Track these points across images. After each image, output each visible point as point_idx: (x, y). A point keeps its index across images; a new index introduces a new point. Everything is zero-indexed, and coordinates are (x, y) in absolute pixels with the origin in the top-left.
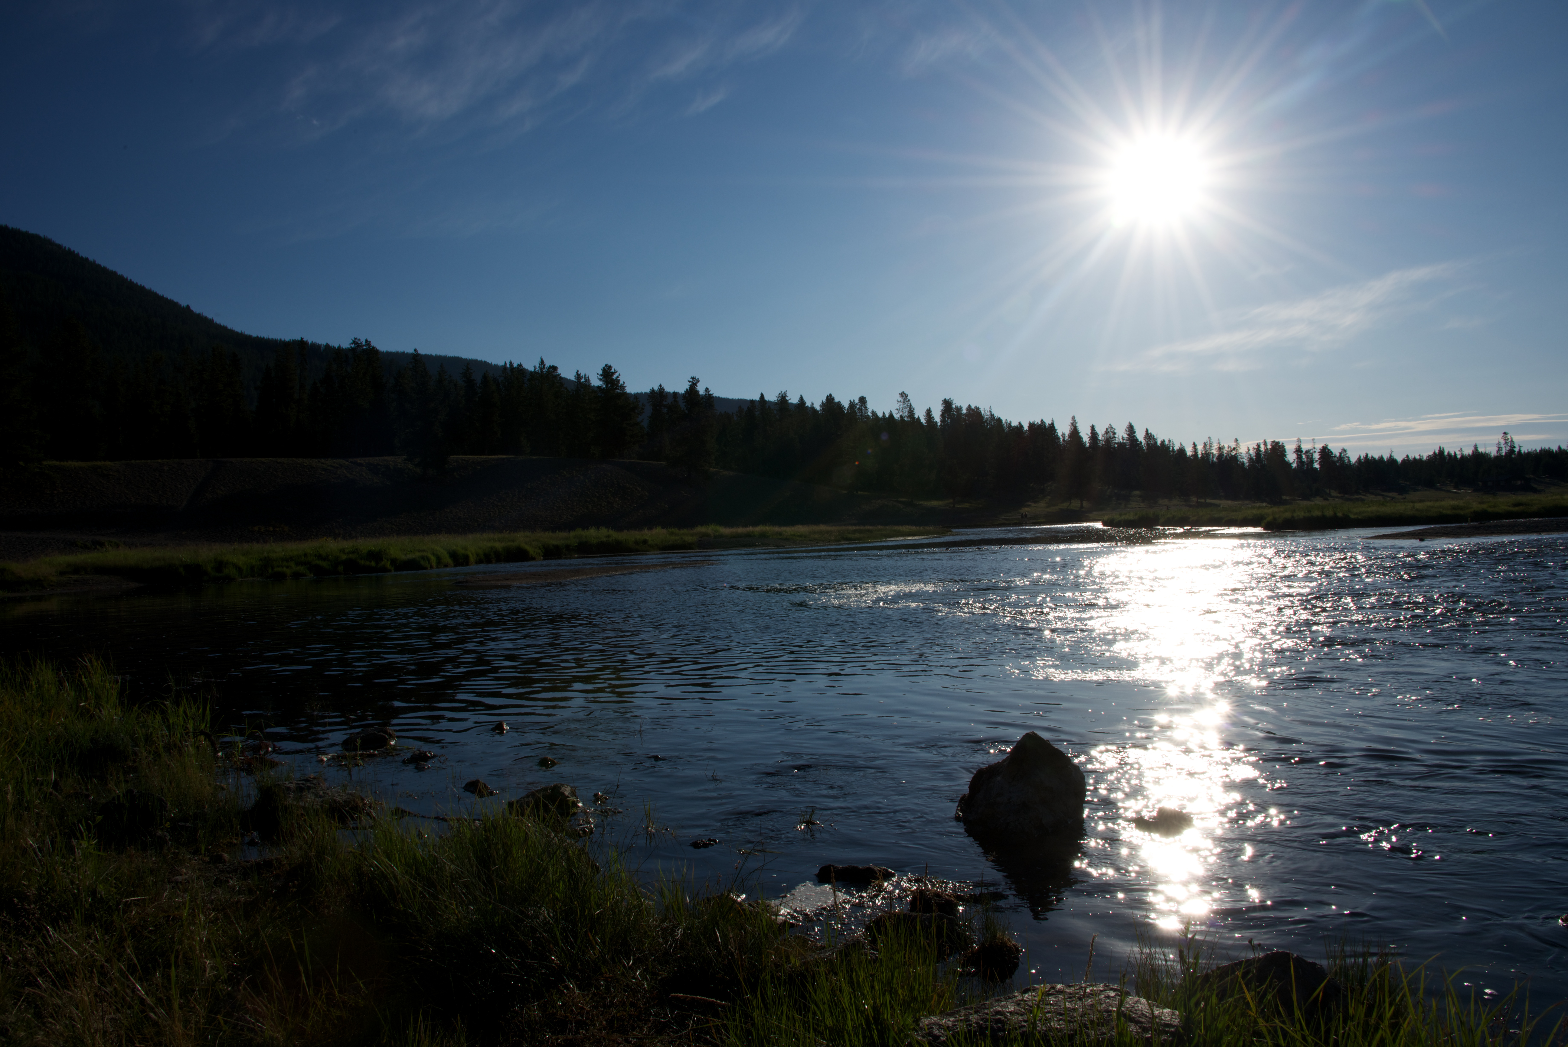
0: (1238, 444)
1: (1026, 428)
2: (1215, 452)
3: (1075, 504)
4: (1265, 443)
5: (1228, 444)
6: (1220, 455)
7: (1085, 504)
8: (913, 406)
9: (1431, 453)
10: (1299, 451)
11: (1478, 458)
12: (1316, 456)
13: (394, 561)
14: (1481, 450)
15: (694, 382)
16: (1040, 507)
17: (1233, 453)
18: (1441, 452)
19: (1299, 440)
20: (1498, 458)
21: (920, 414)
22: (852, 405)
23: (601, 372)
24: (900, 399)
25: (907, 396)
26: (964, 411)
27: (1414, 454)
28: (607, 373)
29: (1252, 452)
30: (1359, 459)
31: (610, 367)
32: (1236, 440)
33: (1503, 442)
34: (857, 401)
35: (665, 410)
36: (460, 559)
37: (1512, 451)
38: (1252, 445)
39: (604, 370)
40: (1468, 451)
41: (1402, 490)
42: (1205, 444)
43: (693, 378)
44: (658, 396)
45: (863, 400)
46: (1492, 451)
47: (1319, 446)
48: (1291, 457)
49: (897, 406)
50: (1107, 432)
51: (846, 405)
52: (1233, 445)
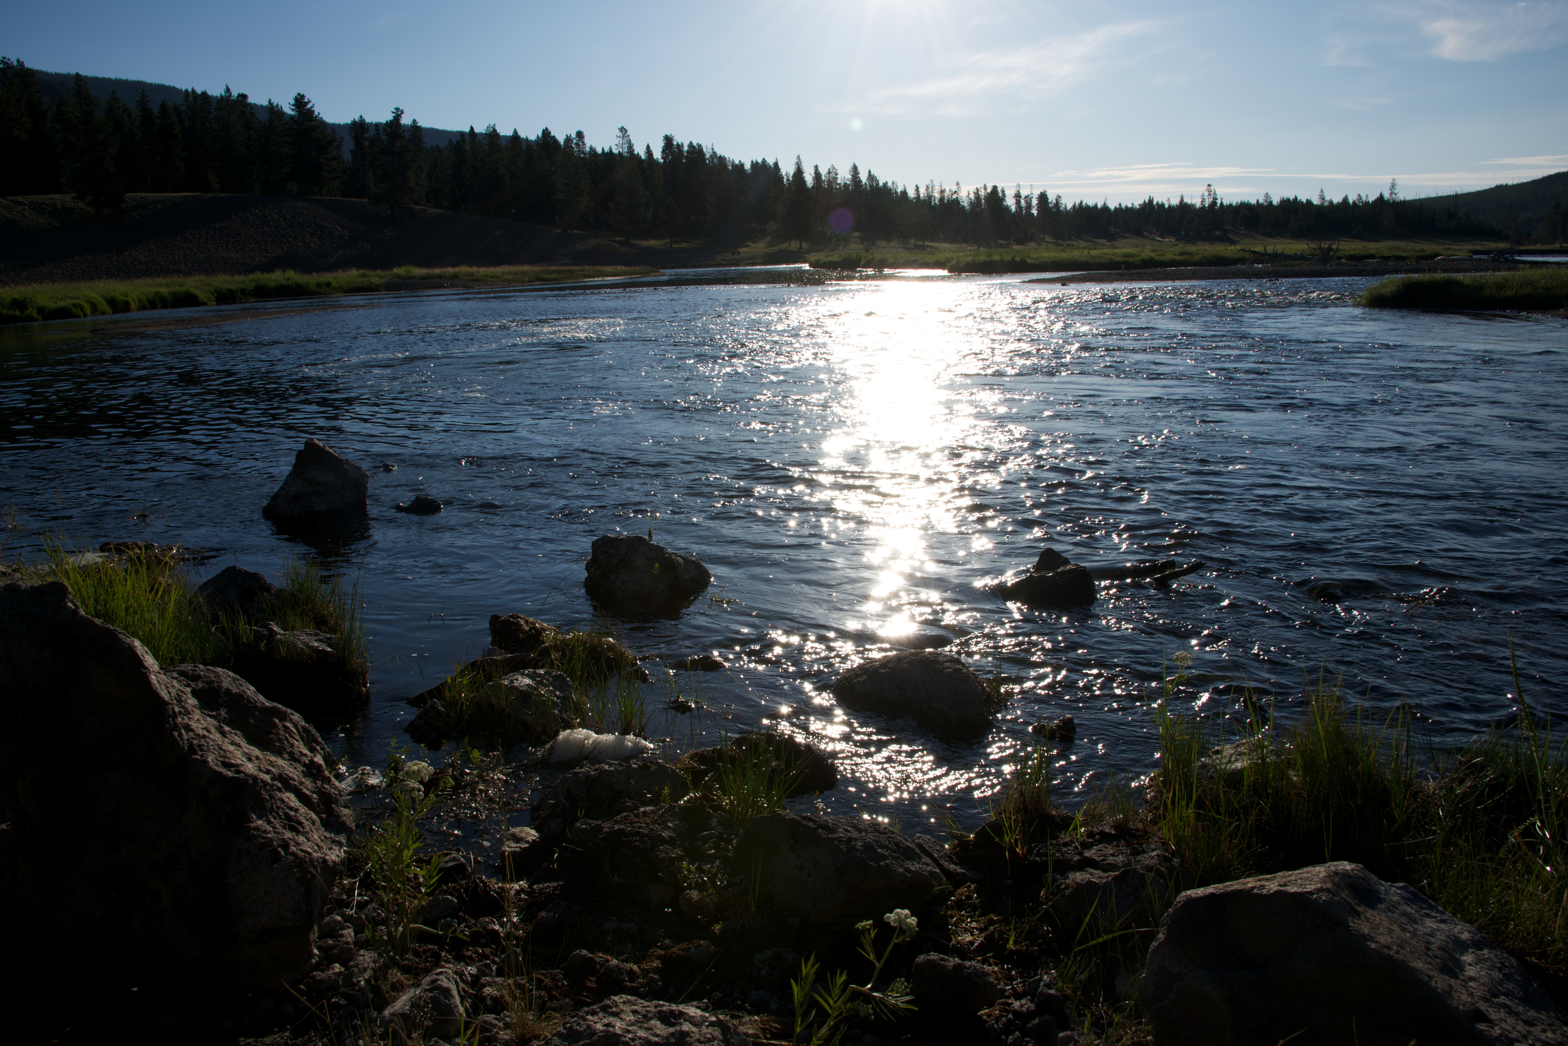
0: (959, 188)
1: (748, 166)
2: (937, 195)
3: (794, 245)
4: (985, 188)
5: (949, 188)
6: (942, 199)
7: (804, 245)
8: (633, 141)
9: (1142, 202)
10: (1018, 196)
11: (1184, 208)
12: (1035, 202)
13: (41, 310)
14: (1188, 200)
15: (398, 113)
16: (760, 247)
17: (955, 196)
18: (1151, 201)
19: (1019, 186)
20: (1203, 208)
21: (640, 150)
22: (568, 139)
23: (293, 102)
24: (620, 134)
25: (626, 131)
26: (686, 148)
27: (1127, 203)
28: (300, 102)
29: (972, 196)
30: (1074, 206)
31: (303, 97)
32: (958, 184)
33: (1206, 193)
34: (574, 136)
35: (367, 143)
36: (118, 306)
37: (1214, 203)
38: (972, 189)
39: (296, 99)
40: (1175, 202)
41: (1112, 238)
42: (927, 188)
43: (397, 109)
44: (359, 127)
45: (580, 135)
46: (1197, 202)
47: (1036, 193)
48: (1010, 202)
49: (616, 141)
50: (829, 173)
51: (561, 139)
52: (954, 188)
